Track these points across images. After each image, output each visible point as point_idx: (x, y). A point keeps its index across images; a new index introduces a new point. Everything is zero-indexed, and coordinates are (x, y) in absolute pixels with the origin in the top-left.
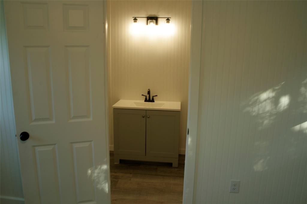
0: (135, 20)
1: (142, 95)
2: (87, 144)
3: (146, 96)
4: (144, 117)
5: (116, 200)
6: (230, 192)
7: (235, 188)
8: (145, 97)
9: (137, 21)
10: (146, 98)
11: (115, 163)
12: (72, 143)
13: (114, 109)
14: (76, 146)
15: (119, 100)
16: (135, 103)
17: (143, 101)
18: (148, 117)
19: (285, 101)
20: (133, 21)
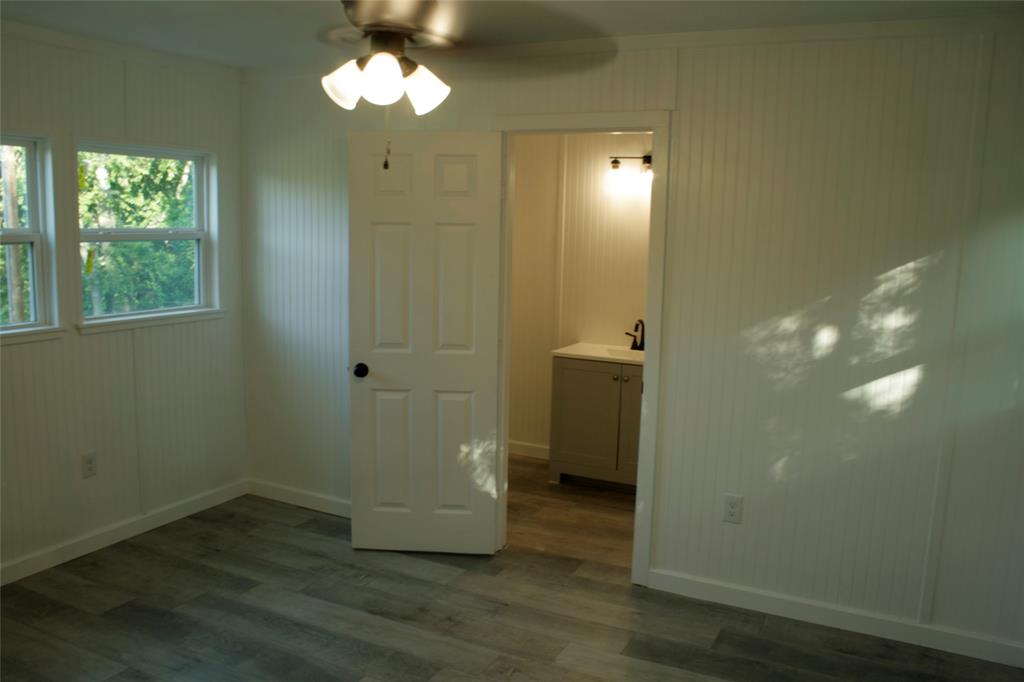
0: (616, 163)
1: (627, 334)
2: (462, 398)
3: (635, 337)
4: (615, 379)
5: (521, 534)
6: (725, 521)
7: (734, 512)
8: (632, 339)
9: (620, 166)
10: (635, 342)
11: (551, 482)
12: (438, 392)
13: (556, 357)
14: (443, 397)
15: (577, 342)
16: (609, 350)
17: (628, 348)
18: (626, 381)
19: (826, 337)
20: (611, 165)
